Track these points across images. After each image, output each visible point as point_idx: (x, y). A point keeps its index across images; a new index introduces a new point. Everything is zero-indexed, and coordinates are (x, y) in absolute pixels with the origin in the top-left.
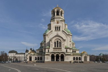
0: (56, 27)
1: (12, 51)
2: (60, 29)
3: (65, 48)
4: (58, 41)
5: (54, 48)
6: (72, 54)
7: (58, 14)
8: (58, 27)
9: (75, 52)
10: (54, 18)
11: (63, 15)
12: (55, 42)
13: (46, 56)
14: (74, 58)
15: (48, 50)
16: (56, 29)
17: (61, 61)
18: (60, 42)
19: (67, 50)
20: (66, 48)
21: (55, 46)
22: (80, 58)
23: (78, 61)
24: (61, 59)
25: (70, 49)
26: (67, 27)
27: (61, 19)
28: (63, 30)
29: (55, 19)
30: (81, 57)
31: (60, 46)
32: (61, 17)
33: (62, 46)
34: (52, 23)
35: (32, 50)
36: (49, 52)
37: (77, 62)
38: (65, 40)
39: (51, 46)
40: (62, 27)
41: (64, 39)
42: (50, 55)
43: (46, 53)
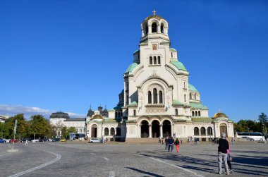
0: (151, 57)
1: (58, 113)
2: (159, 62)
3: (173, 105)
4: (155, 90)
5: (147, 106)
6: (190, 119)
7: (154, 30)
8: (155, 57)
9: (200, 115)
10: (147, 39)
11: (166, 31)
12: (150, 92)
13: (128, 126)
14: (196, 130)
15: (135, 111)
16: (151, 63)
18: (161, 92)
19: (177, 110)
20: (176, 106)
21: (150, 101)
22: (210, 129)
23: (207, 137)
24: (164, 132)
25: (186, 107)
26: (175, 55)
27: (161, 41)
28: (168, 63)
29: (149, 41)
30: (212, 126)
31: (161, 101)
32: (161, 35)
33: (166, 100)
34: (142, 49)
35: (103, 110)
36: (135, 115)
37: (204, 140)
38: (172, 87)
39: (139, 101)
40: (164, 56)
41: (170, 84)
42: (139, 123)
43: (129, 119)
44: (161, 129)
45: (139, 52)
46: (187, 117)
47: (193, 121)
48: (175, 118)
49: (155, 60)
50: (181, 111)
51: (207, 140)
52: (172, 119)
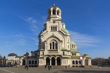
0: (52, 27)
2: (56, 29)
3: (62, 50)
4: (53, 43)
5: (49, 51)
6: (70, 57)
7: (54, 13)
8: (54, 27)
10: (50, 18)
11: (60, 14)
12: (51, 44)
13: (40, 60)
14: (73, 62)
15: (43, 53)
16: (52, 30)
17: (57, 65)
18: (56, 44)
19: (64, 53)
20: (64, 50)
21: (51, 48)
24: (57, 63)
25: (68, 51)
26: (64, 26)
27: (57, 19)
28: (60, 30)
31: (56, 48)
32: (57, 16)
33: (59, 48)
34: (48, 23)
36: (43, 55)
38: (62, 41)
39: (46, 48)
42: (45, 58)
43: (40, 56)
44: (56, 61)
45: (46, 24)
46: (69, 56)
47: (72, 58)
48: (63, 56)
49: (54, 29)
50: (66, 53)
51: (78, 66)
52: (61, 57)
